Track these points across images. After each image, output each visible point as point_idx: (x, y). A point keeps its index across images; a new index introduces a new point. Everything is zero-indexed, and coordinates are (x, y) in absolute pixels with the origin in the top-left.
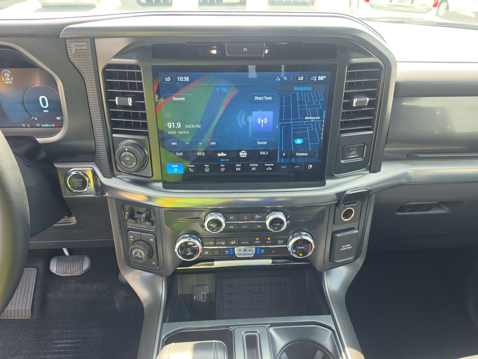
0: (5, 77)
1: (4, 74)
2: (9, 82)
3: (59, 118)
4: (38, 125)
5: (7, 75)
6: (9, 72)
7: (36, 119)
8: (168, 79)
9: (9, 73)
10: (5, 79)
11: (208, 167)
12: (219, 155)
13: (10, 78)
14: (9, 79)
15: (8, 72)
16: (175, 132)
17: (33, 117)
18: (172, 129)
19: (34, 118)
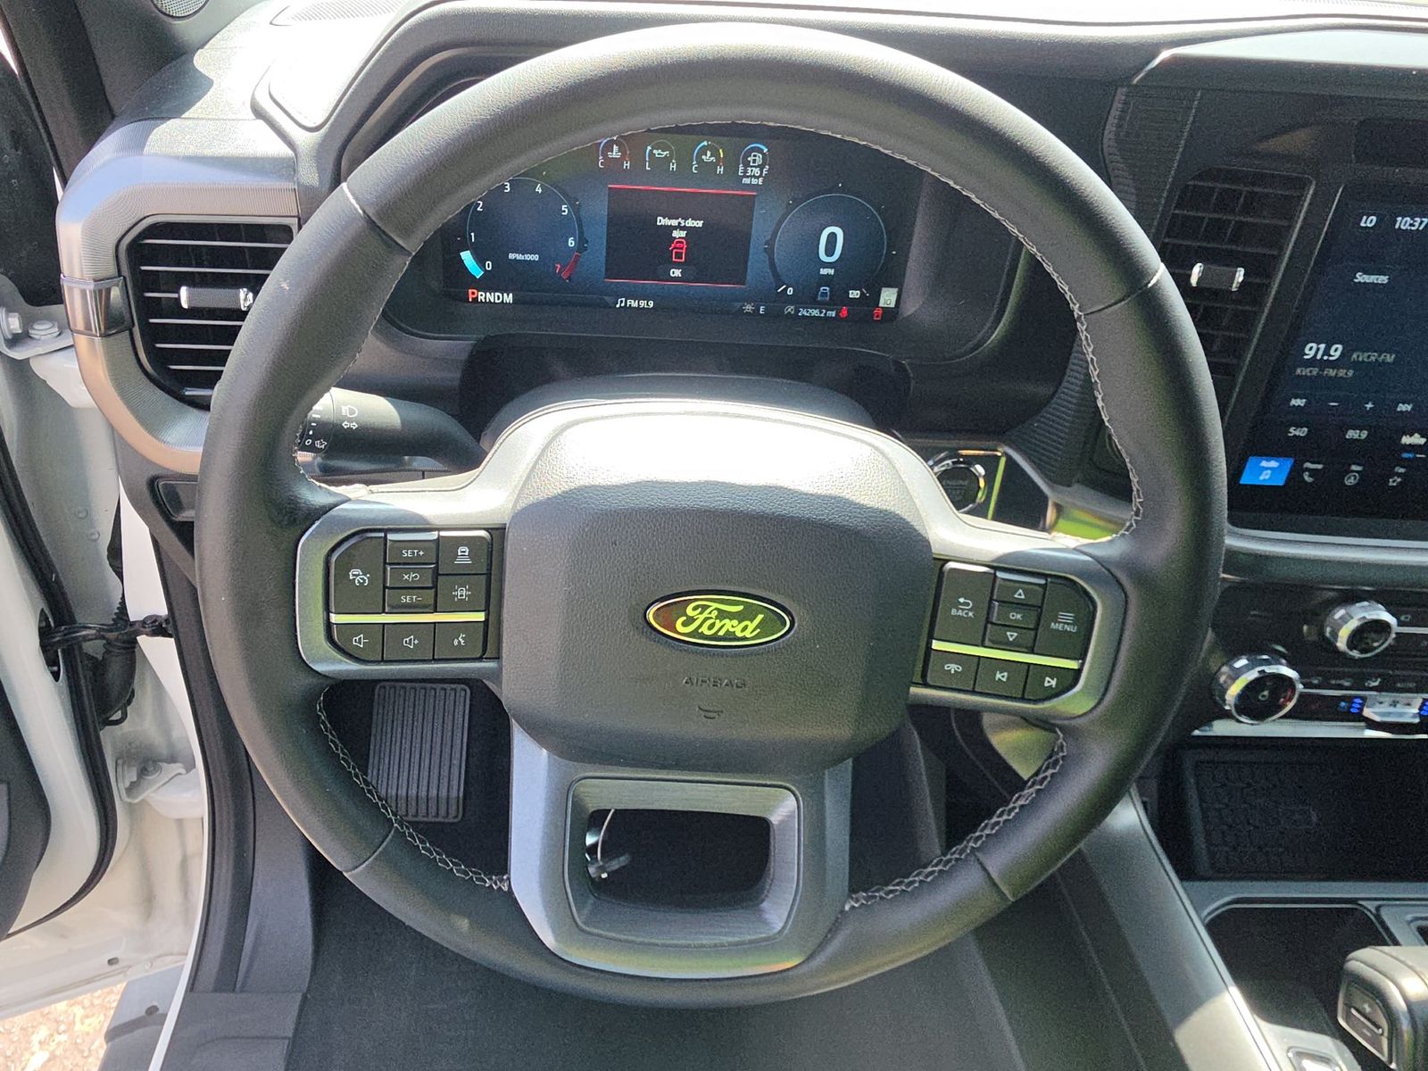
0: (747, 165)
1: (748, 154)
2: (754, 181)
3: (855, 292)
4: (789, 310)
5: (757, 158)
6: (765, 150)
7: (790, 291)
8: (1369, 222)
9: (764, 154)
10: (745, 171)
11: (1357, 472)
12: (1406, 440)
13: (761, 167)
14: (757, 171)
15: (760, 151)
16: (1315, 371)
17: (784, 286)
18: (1313, 362)
19: (786, 289)
